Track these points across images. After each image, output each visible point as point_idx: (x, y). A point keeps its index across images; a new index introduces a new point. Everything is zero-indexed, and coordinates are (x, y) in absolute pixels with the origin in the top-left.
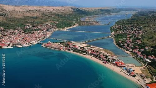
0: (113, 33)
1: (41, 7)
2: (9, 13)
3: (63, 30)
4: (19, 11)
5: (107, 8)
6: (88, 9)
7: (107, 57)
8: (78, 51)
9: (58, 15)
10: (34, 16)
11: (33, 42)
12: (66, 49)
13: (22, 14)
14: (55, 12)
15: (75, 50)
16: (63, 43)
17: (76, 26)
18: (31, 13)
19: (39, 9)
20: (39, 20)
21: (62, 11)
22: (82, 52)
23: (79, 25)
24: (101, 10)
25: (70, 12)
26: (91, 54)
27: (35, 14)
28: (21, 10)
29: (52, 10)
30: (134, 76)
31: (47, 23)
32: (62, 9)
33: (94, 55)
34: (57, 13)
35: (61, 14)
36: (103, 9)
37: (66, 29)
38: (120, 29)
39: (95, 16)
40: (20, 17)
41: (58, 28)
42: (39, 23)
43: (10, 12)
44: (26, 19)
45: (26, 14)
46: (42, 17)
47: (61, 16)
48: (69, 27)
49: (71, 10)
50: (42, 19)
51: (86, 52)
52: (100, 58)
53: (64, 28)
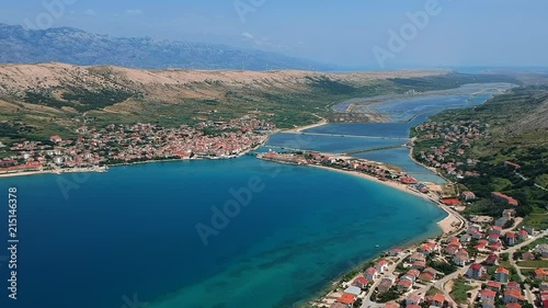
0: (414, 139)
1: (218, 73)
2: (142, 90)
3: (292, 131)
4: (167, 85)
5: (416, 75)
6: (355, 79)
7: (387, 172)
8: (333, 165)
9: (268, 96)
10: (207, 98)
11: (237, 151)
12: (309, 163)
13: (175, 94)
14: (257, 86)
15: (326, 163)
16: (300, 153)
17: (324, 123)
18: (198, 90)
19: (215, 78)
20: (225, 109)
21: (277, 85)
22: (341, 167)
23: (331, 121)
24: (398, 81)
25: (302, 88)
26: (357, 169)
27: (208, 92)
28: (169, 81)
29: (248, 81)
30: (426, 192)
31: (247, 117)
32: (278, 79)
33: (364, 171)
34: (263, 90)
35: (277, 93)
36: (403, 77)
37: (298, 130)
38: (434, 131)
39: (375, 98)
40: (173, 101)
41: (278, 127)
42: (228, 116)
43: (143, 86)
44: (189, 107)
45: (187, 93)
46: (228, 100)
47: (277, 98)
48: (305, 125)
49: (302, 81)
50: (229, 107)
51: (348, 167)
52: (374, 174)
53: (292, 127)
